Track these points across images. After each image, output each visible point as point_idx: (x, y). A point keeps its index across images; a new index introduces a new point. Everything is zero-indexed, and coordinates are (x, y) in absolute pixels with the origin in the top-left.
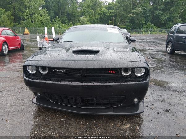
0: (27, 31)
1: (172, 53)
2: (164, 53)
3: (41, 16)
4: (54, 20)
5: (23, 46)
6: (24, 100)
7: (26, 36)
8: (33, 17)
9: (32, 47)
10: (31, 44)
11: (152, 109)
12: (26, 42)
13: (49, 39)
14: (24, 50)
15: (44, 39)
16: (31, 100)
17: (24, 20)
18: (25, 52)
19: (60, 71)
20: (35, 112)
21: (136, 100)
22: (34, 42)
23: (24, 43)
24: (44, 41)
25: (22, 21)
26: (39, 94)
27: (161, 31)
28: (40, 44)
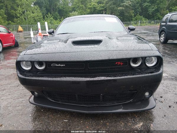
0: (20, 28)
1: (165, 42)
2: (158, 43)
3: (33, 13)
4: (47, 16)
5: (17, 42)
6: (20, 99)
7: (20, 33)
8: (25, 14)
9: (27, 44)
10: (25, 40)
11: (162, 102)
12: (21, 39)
13: (43, 35)
14: (19, 47)
15: (38, 35)
16: (28, 98)
17: (17, 17)
18: (19, 49)
19: (60, 65)
20: (33, 114)
21: (147, 94)
22: (28, 39)
23: (18, 40)
24: (38, 36)
25: (15, 19)
26: (36, 93)
27: (150, 23)
28: (34, 40)
